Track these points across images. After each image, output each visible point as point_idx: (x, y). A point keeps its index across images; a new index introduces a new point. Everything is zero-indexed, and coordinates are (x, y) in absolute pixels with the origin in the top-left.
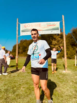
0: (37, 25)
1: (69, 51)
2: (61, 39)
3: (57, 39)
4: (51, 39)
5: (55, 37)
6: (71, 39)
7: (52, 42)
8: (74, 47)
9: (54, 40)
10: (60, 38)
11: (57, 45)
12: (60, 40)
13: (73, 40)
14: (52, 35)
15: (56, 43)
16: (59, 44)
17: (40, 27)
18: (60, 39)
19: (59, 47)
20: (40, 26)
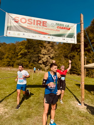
0: (39, 22)
1: (61, 64)
2: (52, 48)
3: (47, 48)
4: (40, 47)
5: (45, 44)
6: (64, 50)
7: (41, 51)
8: (67, 59)
9: (43, 48)
10: (51, 46)
11: (47, 54)
12: (50, 50)
13: (66, 52)
14: (42, 42)
15: (46, 53)
16: (49, 54)
17: (45, 27)
18: (50, 48)
19: (49, 58)
20: (44, 25)
